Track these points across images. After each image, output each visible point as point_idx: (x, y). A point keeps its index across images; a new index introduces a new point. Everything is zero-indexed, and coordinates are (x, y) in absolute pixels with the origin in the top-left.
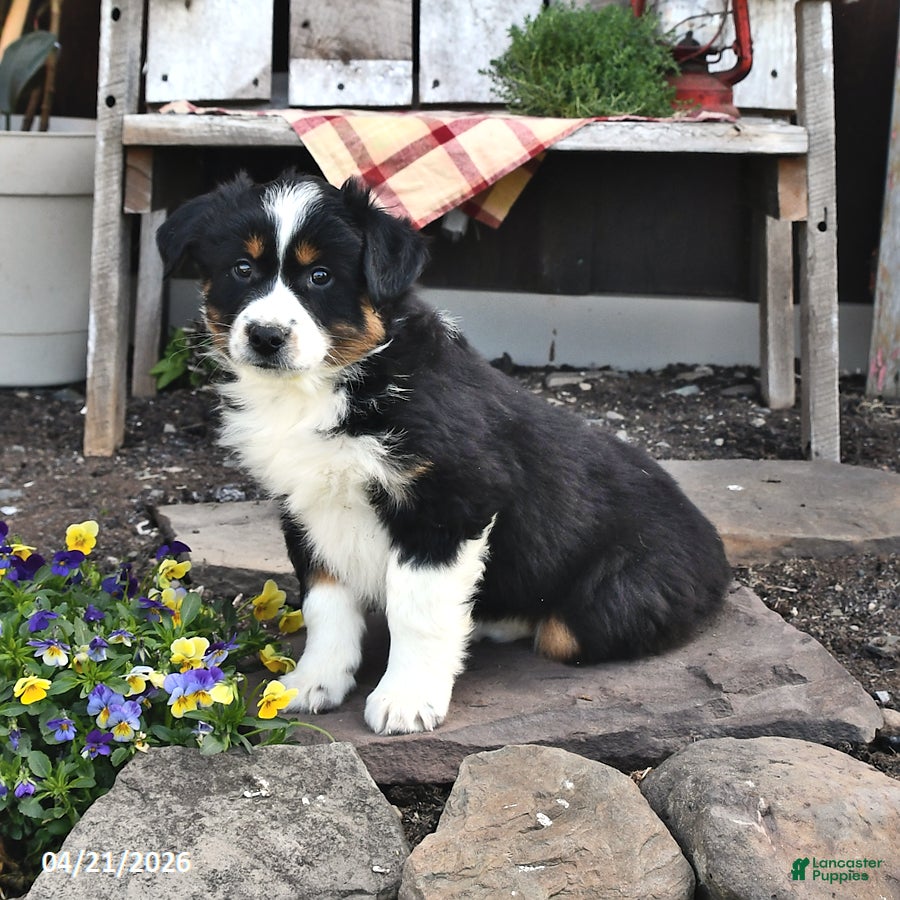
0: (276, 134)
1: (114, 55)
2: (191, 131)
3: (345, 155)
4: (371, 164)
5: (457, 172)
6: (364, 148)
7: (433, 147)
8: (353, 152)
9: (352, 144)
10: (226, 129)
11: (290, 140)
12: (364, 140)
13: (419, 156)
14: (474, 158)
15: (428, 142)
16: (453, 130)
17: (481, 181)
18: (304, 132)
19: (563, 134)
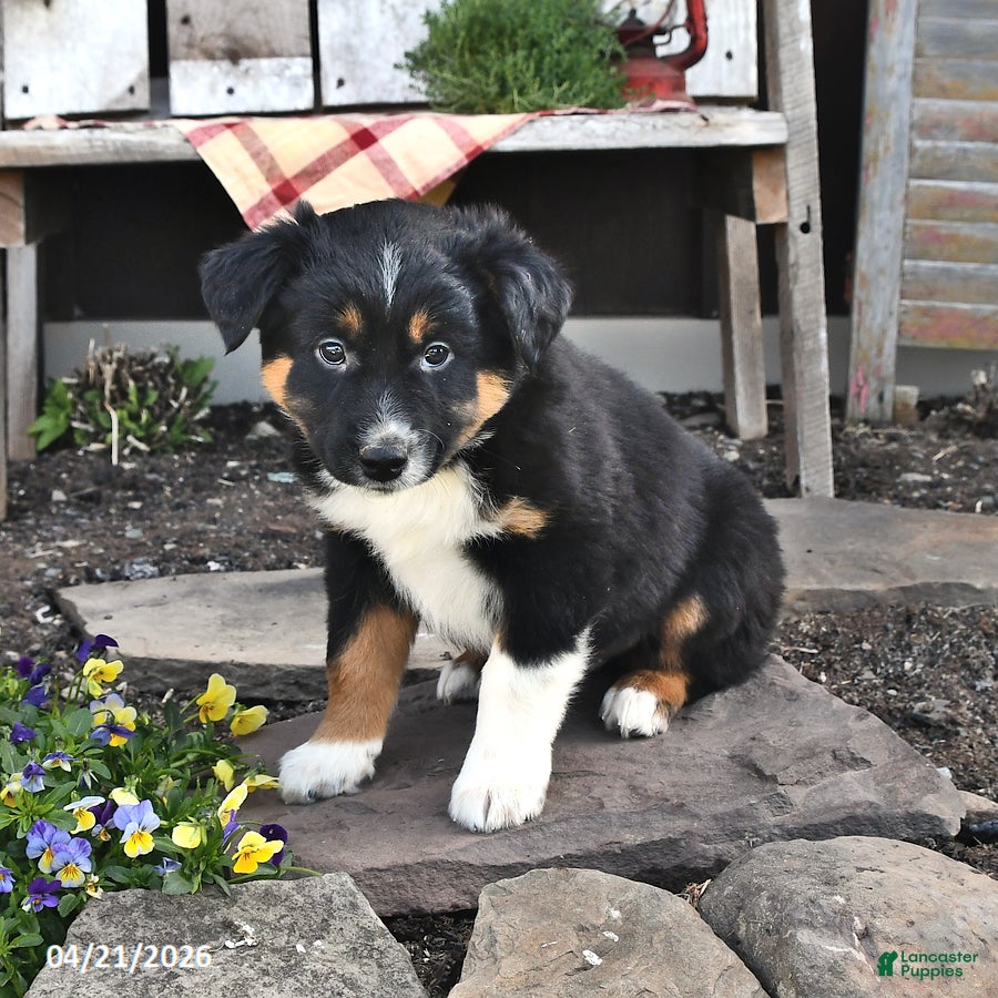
0: (168, 147)
2: (68, 148)
3: (250, 167)
4: (281, 176)
6: (272, 159)
7: (353, 154)
8: (260, 164)
9: (259, 155)
10: (109, 144)
11: (186, 153)
12: (272, 150)
13: (338, 164)
14: (401, 164)
15: (347, 149)
16: (376, 133)
17: (410, 192)
18: (201, 143)
19: (504, 133)
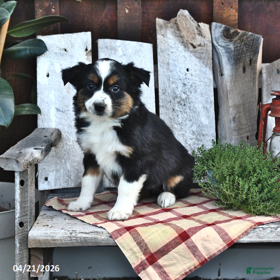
0: (103, 240)
1: (21, 203)
2: (61, 240)
3: (137, 249)
4: (150, 252)
5: (192, 256)
6: (146, 245)
7: (180, 244)
8: (141, 247)
9: (141, 244)
10: (78, 239)
11: (111, 242)
12: (146, 241)
13: (173, 248)
14: (200, 248)
15: (177, 241)
16: (189, 234)
17: (204, 259)
18: (117, 238)
19: (243, 234)
